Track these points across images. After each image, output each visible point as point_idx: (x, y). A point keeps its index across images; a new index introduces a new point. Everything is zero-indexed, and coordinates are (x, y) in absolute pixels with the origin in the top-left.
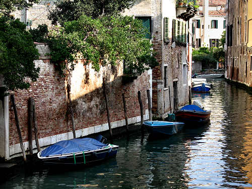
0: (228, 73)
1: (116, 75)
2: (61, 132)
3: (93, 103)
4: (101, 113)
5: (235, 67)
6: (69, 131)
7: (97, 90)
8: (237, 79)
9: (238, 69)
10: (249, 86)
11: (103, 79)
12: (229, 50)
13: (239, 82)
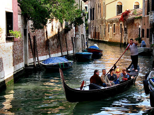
0: (91, 36)
1: (62, 28)
2: (44, 55)
3: (55, 41)
4: (58, 47)
5: (96, 31)
6: (47, 55)
7: (56, 35)
8: (99, 38)
9: (99, 33)
10: (107, 41)
11: (58, 29)
12: (92, 23)
13: (100, 40)
